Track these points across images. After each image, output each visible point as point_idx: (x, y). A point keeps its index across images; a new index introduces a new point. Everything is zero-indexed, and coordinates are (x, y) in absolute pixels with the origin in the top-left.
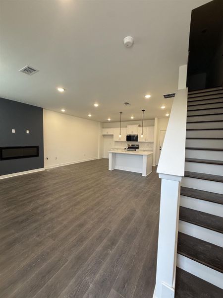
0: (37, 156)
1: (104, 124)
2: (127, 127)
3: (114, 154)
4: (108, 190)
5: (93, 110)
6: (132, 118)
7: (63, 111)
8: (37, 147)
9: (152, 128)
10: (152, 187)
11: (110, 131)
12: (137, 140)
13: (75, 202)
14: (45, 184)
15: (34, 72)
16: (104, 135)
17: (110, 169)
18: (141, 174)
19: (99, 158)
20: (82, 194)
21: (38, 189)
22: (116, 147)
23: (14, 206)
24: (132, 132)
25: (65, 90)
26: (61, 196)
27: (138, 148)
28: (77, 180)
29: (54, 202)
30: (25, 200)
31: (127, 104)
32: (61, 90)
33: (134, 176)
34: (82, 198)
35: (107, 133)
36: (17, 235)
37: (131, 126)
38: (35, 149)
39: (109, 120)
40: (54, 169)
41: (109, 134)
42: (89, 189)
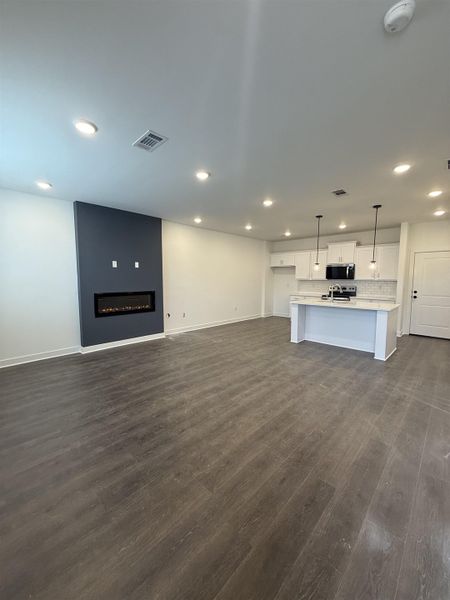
0: (153, 309)
1: (275, 244)
2: (327, 247)
3: (303, 308)
4: (301, 386)
5: (258, 214)
6: (343, 227)
7: (198, 220)
8: (152, 294)
9: (394, 247)
10: (410, 389)
11: (288, 259)
12: (351, 276)
13: (235, 409)
14: (172, 366)
15: (159, 143)
16: (274, 268)
17: (294, 339)
18: (373, 354)
19: (263, 315)
20: (247, 392)
21: (161, 375)
22: (301, 293)
23: (124, 405)
24: (341, 259)
25: (210, 175)
26: (205, 393)
27: (354, 294)
28: (229, 360)
29: (195, 404)
30: (141, 394)
31: (340, 193)
32: (202, 176)
33: (354, 358)
34: (247, 399)
35: (282, 262)
36: (139, 466)
37: (338, 245)
38: (149, 296)
39: (288, 234)
40: (181, 336)
41: (285, 264)
42: (259, 381)
